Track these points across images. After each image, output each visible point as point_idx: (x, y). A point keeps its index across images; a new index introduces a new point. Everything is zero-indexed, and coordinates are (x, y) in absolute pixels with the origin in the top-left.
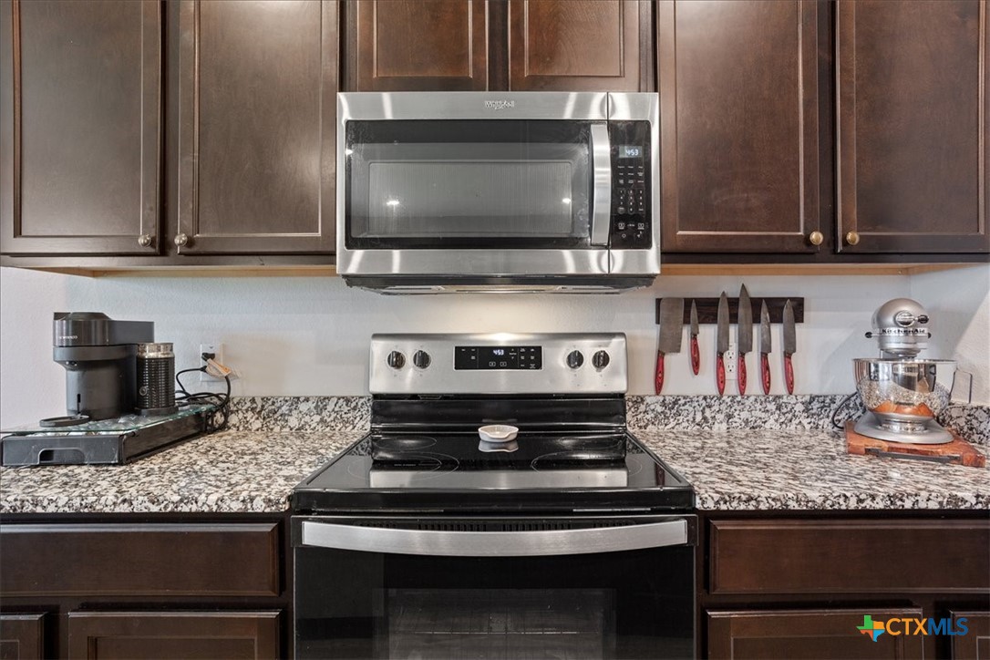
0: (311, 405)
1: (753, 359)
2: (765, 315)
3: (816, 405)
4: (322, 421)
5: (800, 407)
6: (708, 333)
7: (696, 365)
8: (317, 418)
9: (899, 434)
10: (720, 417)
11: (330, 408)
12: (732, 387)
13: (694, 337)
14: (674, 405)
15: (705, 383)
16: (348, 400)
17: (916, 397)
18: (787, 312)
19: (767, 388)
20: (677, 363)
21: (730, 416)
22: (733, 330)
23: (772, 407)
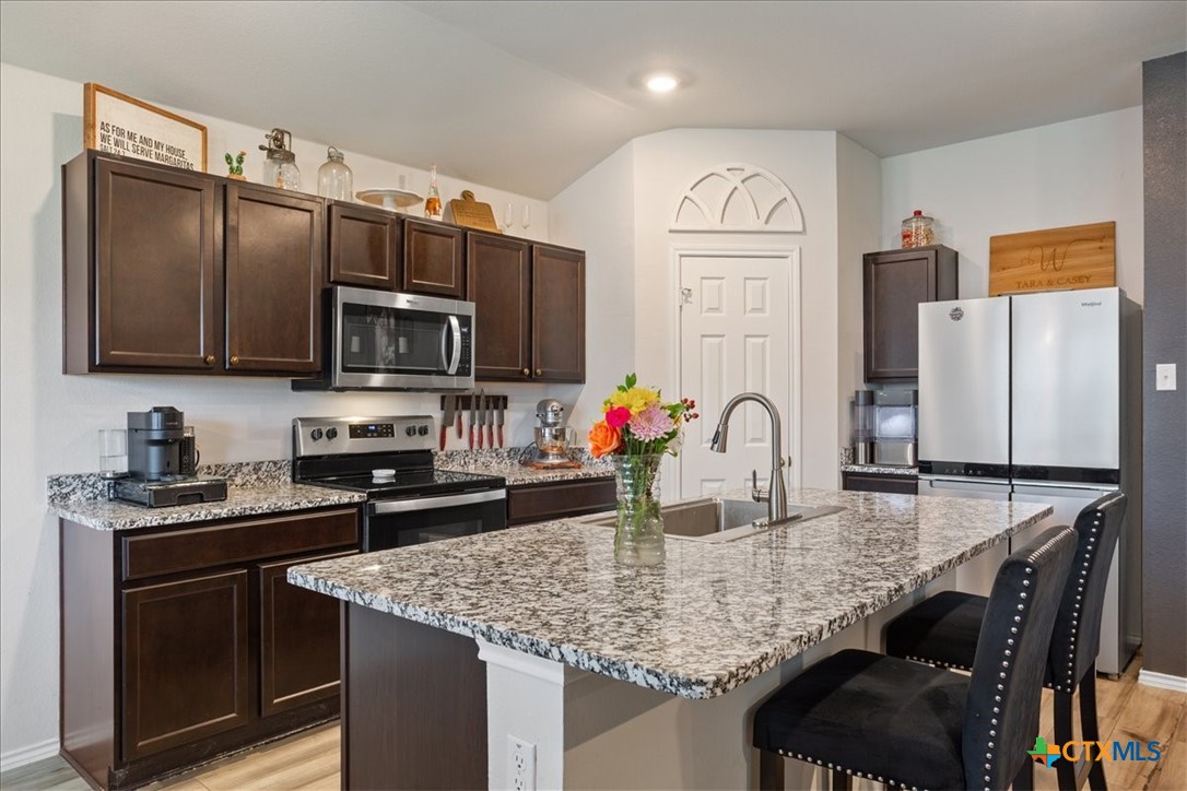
0: (251, 468)
1: (485, 428)
2: (491, 405)
3: (512, 453)
4: (258, 478)
5: (506, 454)
6: (466, 415)
7: (460, 434)
8: (255, 477)
9: (552, 460)
10: (472, 461)
11: (263, 469)
12: (476, 446)
13: (460, 417)
14: (450, 456)
15: (464, 444)
16: (275, 463)
17: (558, 443)
18: (501, 403)
19: (491, 445)
20: (451, 431)
21: (476, 461)
22: (477, 413)
23: (494, 455)
